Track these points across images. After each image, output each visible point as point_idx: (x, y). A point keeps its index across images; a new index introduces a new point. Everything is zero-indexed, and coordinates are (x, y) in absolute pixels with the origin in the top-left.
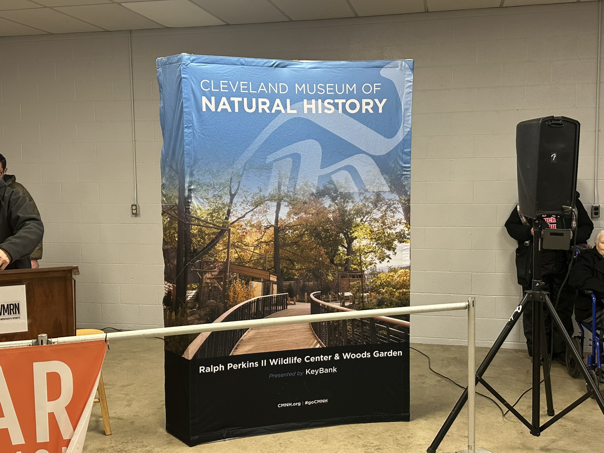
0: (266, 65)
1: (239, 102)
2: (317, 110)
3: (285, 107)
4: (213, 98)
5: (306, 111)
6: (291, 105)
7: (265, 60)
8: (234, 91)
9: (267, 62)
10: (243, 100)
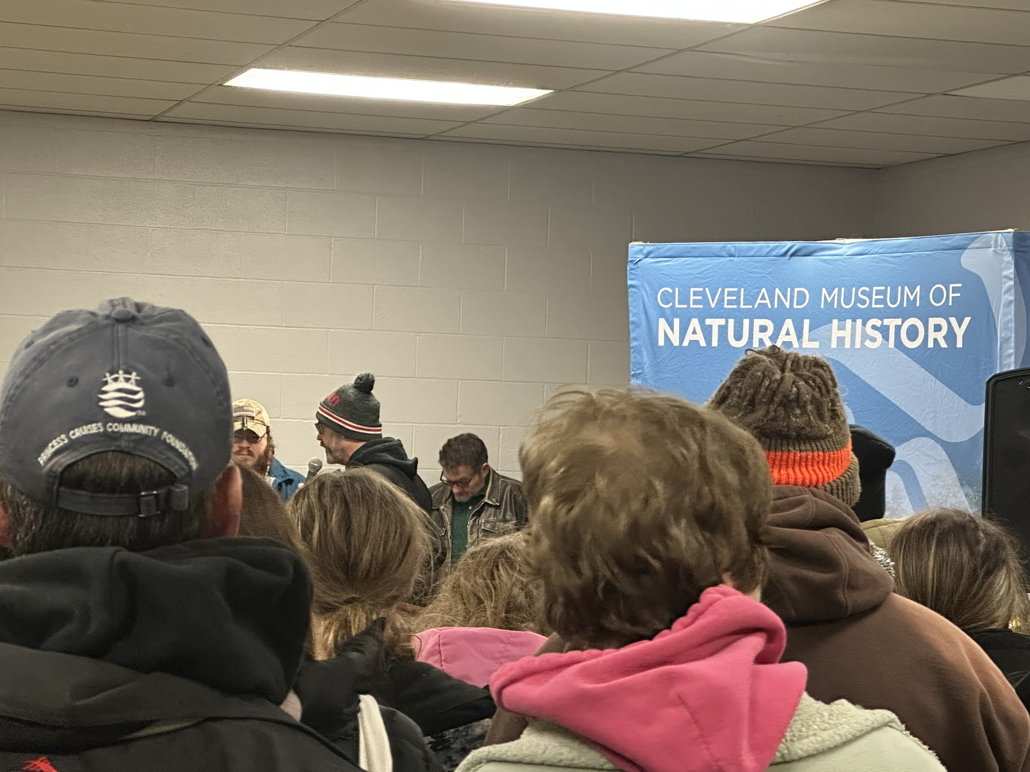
0: (774, 253)
1: (720, 327)
2: (853, 343)
3: (800, 336)
4: (677, 321)
5: (834, 345)
6: (810, 331)
7: (773, 244)
8: (713, 306)
9: (776, 247)
10: (727, 322)
